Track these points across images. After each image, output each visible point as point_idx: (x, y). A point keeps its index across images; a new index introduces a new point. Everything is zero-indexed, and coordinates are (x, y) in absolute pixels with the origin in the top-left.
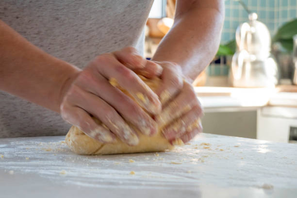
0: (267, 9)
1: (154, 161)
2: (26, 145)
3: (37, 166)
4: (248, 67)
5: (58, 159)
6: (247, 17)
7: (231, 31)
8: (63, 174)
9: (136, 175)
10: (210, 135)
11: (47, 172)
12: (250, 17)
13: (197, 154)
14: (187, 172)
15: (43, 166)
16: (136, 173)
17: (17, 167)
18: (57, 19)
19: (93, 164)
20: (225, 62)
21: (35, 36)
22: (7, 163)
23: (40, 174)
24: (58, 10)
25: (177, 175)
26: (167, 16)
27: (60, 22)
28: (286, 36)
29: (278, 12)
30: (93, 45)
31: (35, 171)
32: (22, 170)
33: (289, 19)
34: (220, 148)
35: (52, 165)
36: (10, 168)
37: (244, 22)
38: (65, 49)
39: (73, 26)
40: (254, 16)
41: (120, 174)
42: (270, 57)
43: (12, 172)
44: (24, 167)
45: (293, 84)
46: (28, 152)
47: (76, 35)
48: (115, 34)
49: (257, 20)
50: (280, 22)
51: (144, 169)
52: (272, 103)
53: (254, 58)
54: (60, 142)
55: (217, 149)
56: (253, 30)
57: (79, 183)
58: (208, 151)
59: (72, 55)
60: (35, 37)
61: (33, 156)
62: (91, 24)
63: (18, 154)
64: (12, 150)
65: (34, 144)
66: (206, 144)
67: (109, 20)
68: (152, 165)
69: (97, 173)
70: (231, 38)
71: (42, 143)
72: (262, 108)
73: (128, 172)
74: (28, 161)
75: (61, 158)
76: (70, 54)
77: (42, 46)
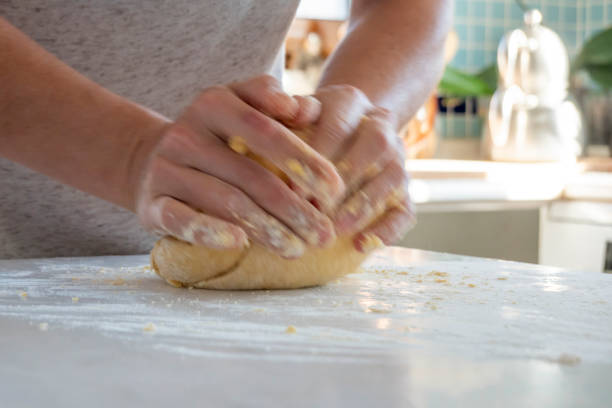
0: (562, 2)
1: (335, 306)
2: (72, 272)
3: (96, 314)
4: (523, 120)
5: (139, 300)
6: (521, 18)
7: (488, 47)
8: (147, 330)
9: (299, 335)
10: (447, 255)
11: (117, 327)
12: (526, 18)
13: (421, 292)
15: (106, 314)
16: (297, 329)
17: (55, 317)
18: (120, 12)
19: (209, 312)
20: (475, 110)
21: (74, 47)
22: (34, 308)
23: (103, 331)
27: (125, 19)
29: (584, 9)
31: (93, 324)
32: (65, 322)
33: (605, 24)
34: (468, 282)
35: (125, 313)
36: (41, 317)
37: (514, 29)
38: (134, 77)
39: (151, 29)
40: (536, 16)
41: (266, 332)
42: (566, 100)
43: (44, 327)
44: (70, 317)
46: (75, 287)
47: (157, 45)
48: (235, 46)
49: (542, 24)
50: (588, 28)
51: (314, 321)
52: (571, 193)
53: (533, 102)
54: (141, 267)
55: (461, 284)
56: (533, 44)
57: (182, 350)
58: (445, 288)
60: (73, 51)
61: (86, 295)
62: (188, 25)
63: (55, 290)
64: (44, 282)
65: (89, 272)
66: (439, 274)
70: (487, 62)
71: (104, 268)
72: (550, 203)
73: (283, 328)
74: (76, 304)
75: (143, 298)
77: (87, 69)
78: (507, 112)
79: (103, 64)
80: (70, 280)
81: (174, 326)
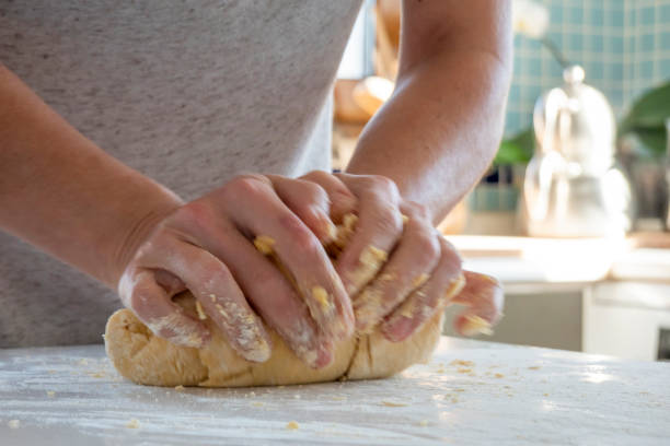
0: (607, 58)
2: (48, 363)
3: (73, 410)
4: (564, 190)
5: (123, 395)
6: (561, 76)
7: (523, 108)
8: (132, 427)
9: (301, 431)
10: (473, 342)
11: (96, 424)
12: (566, 75)
14: (419, 425)
15: (86, 410)
16: (300, 425)
17: (27, 413)
18: (137, 62)
19: (201, 407)
20: (509, 180)
21: (86, 99)
22: (4, 404)
23: (81, 428)
24: (138, 40)
25: (393, 430)
26: (374, 74)
27: (142, 70)
28: (650, 120)
29: (632, 66)
30: (218, 133)
31: (70, 420)
32: (39, 419)
33: (657, 81)
34: (495, 371)
35: (107, 408)
36: (12, 413)
37: (552, 87)
38: (154, 136)
39: (172, 81)
40: (578, 73)
41: (264, 428)
42: (613, 167)
43: (15, 424)
44: (43, 413)
45: (666, 230)
46: (53, 381)
47: (179, 102)
49: (585, 82)
50: (636, 87)
51: (319, 417)
52: (619, 272)
55: (487, 374)
56: (574, 105)
58: (468, 379)
59: (170, 153)
60: (86, 103)
61: (63, 389)
62: (214, 80)
63: (30, 384)
64: (15, 374)
65: (68, 363)
66: (462, 363)
67: (255, 74)
68: (337, 408)
69: (213, 427)
70: (522, 126)
71: (85, 359)
72: (595, 285)
73: (284, 424)
74: (53, 400)
75: (128, 392)
76: (166, 151)
78: (545, 181)
79: (119, 120)
80: (46, 372)
81: (162, 423)
